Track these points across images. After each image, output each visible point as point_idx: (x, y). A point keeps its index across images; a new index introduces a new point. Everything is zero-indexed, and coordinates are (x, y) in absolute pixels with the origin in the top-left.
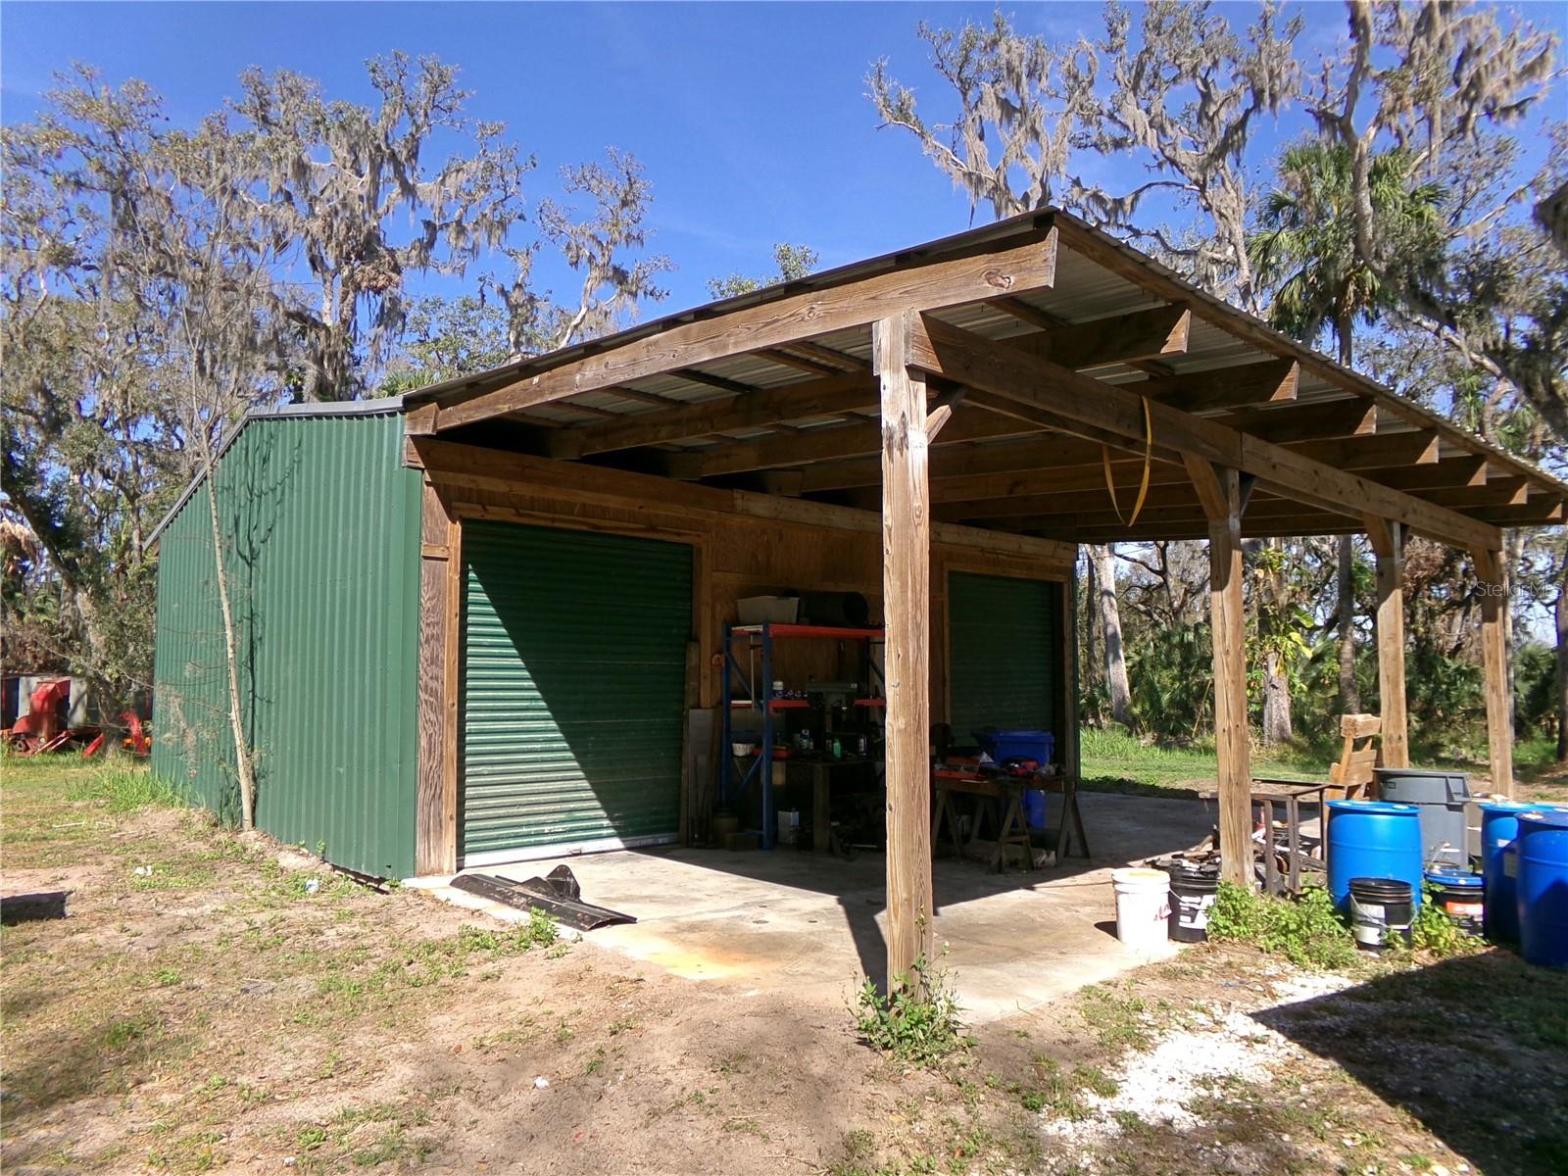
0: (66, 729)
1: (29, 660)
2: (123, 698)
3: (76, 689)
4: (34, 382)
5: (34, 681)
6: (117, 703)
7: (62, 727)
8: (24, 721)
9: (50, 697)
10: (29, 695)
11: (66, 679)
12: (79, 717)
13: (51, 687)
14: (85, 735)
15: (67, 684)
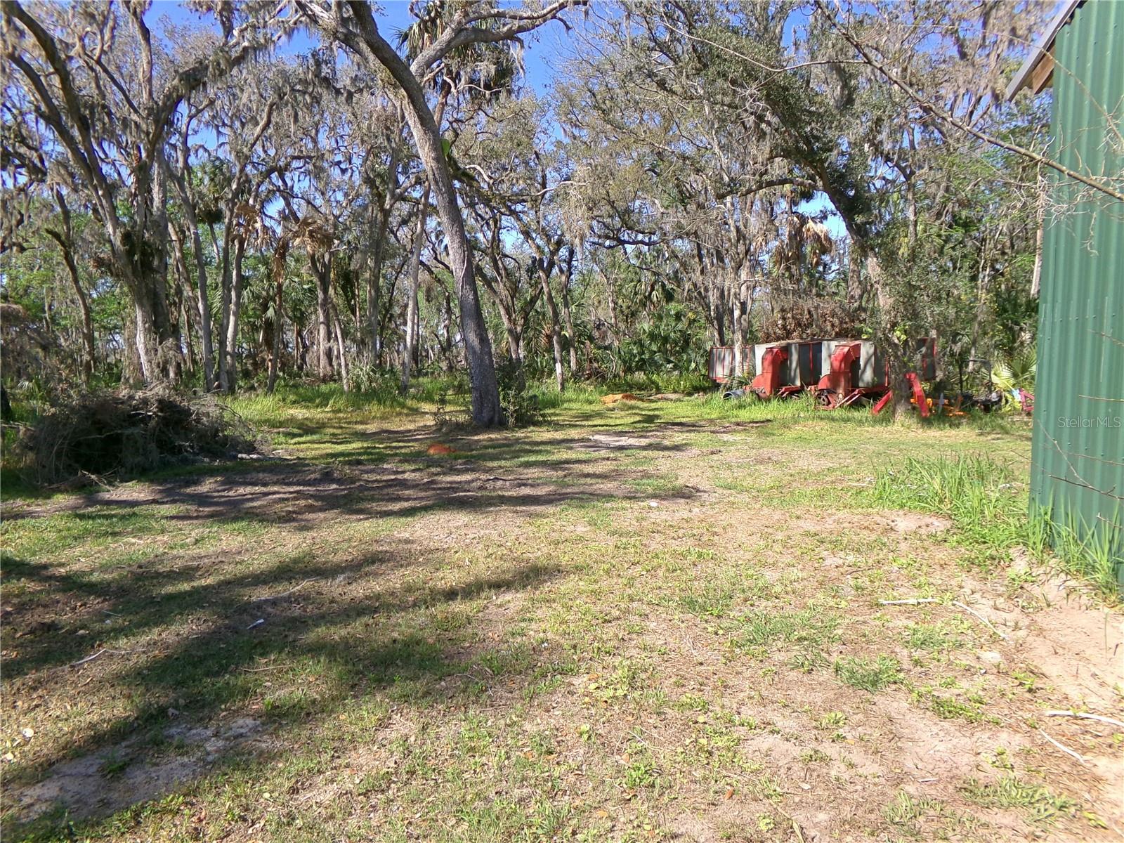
0: (858, 387)
1: (829, 328)
2: (910, 360)
3: (866, 350)
4: (830, 57)
5: (833, 344)
6: (905, 365)
7: (855, 386)
8: (826, 378)
9: (846, 357)
10: (830, 356)
11: (857, 342)
12: (868, 376)
13: (846, 349)
14: (874, 393)
15: (858, 346)
